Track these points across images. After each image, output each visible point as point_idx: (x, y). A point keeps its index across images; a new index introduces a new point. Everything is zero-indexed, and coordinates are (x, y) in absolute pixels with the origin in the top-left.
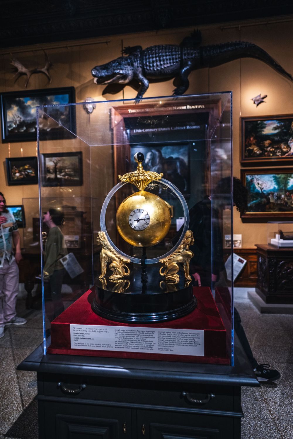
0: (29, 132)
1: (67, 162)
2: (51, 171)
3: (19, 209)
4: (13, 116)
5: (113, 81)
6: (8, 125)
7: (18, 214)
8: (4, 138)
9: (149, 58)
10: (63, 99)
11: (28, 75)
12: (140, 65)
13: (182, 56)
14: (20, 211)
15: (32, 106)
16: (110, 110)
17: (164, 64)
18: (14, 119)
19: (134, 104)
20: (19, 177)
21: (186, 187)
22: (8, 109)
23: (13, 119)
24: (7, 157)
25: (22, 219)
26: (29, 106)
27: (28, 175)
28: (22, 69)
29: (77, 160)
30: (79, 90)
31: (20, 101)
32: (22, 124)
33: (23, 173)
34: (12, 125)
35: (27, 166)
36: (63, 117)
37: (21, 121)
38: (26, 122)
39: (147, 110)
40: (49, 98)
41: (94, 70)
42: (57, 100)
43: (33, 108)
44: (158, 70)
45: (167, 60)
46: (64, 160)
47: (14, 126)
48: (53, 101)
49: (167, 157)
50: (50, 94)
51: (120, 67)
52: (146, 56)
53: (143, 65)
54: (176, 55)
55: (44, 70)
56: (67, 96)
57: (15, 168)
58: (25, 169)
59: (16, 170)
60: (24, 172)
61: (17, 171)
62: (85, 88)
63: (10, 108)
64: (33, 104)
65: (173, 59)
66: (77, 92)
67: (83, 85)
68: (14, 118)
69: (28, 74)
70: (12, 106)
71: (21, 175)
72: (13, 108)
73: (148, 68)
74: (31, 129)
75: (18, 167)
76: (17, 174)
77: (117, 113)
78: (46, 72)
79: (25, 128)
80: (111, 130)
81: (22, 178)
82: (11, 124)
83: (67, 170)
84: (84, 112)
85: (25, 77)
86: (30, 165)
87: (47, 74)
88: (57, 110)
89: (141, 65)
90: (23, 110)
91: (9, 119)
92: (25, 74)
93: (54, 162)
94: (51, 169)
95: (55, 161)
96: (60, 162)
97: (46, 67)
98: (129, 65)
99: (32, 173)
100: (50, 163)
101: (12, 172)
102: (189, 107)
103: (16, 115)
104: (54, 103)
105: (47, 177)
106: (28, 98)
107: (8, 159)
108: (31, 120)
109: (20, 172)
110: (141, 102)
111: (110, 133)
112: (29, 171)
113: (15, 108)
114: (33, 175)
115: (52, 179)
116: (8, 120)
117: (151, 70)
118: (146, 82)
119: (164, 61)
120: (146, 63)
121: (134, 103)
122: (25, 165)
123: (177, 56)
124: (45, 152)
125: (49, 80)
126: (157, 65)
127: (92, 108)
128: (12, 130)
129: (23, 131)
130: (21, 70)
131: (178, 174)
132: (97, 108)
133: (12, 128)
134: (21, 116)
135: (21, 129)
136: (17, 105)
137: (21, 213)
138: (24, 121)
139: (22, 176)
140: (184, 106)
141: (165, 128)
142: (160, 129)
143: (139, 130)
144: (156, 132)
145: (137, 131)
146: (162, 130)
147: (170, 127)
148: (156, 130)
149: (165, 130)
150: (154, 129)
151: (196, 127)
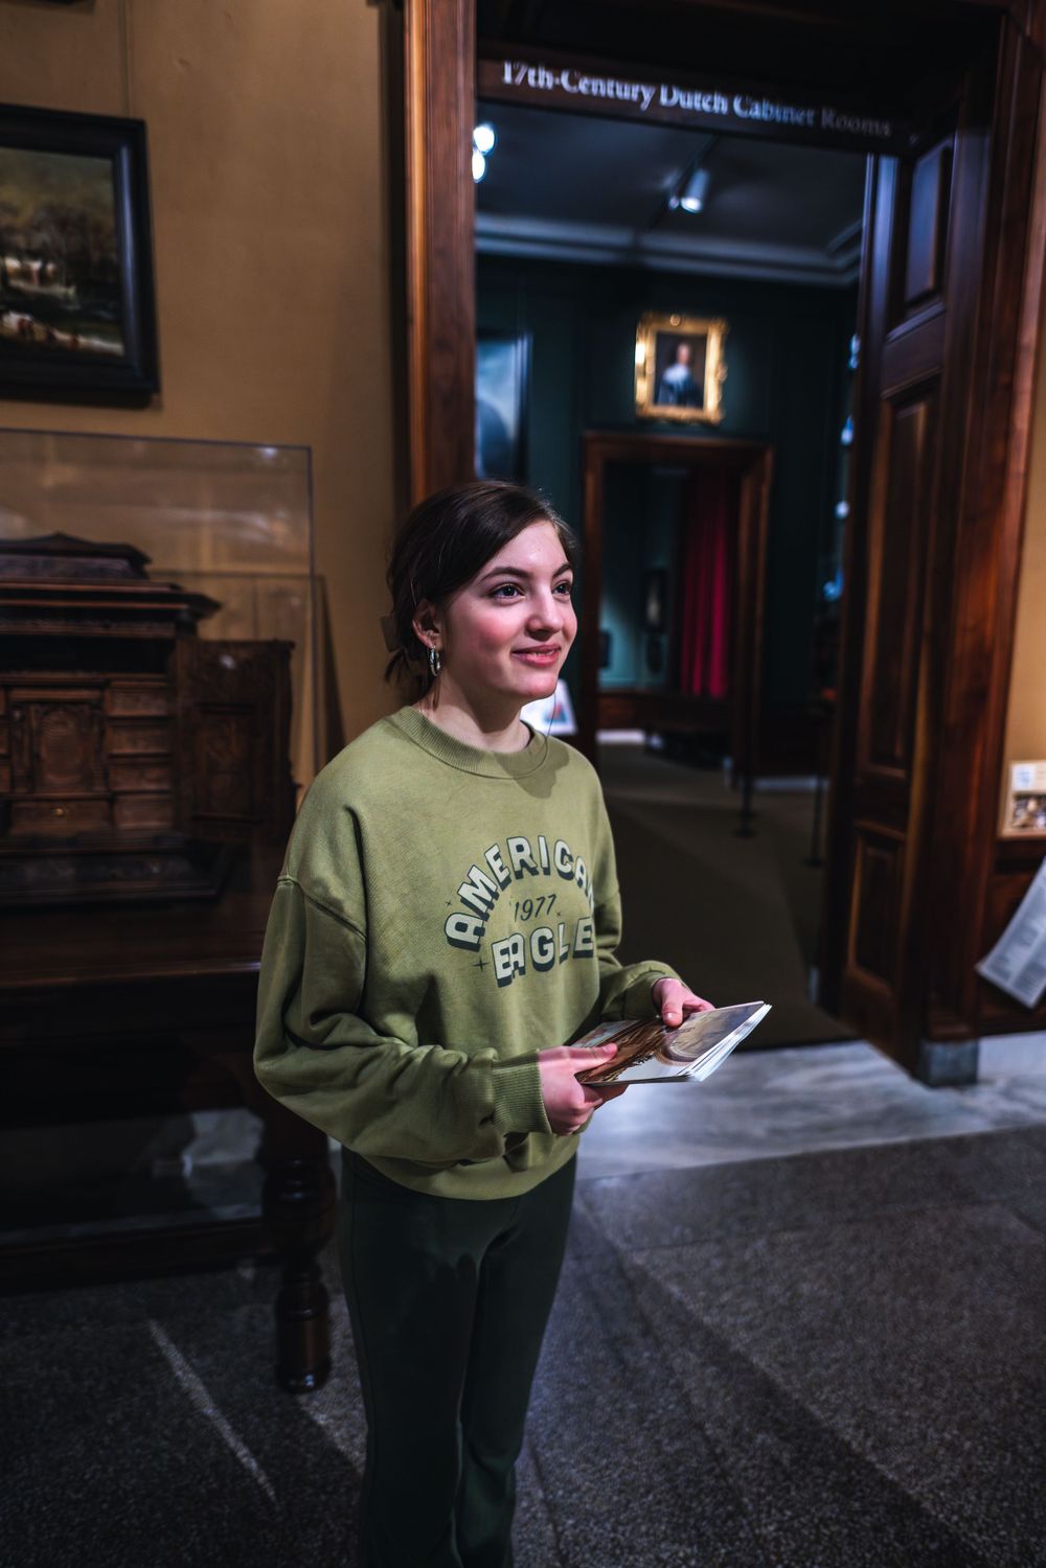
29: (105, 191)
141: (698, 97)
142: (670, 96)
143: (542, 73)
144: (644, 106)
145: (526, 76)
146: (683, 103)
147: (729, 94)
148: (647, 97)
149: (697, 106)
150: (636, 89)
151: (871, 125)
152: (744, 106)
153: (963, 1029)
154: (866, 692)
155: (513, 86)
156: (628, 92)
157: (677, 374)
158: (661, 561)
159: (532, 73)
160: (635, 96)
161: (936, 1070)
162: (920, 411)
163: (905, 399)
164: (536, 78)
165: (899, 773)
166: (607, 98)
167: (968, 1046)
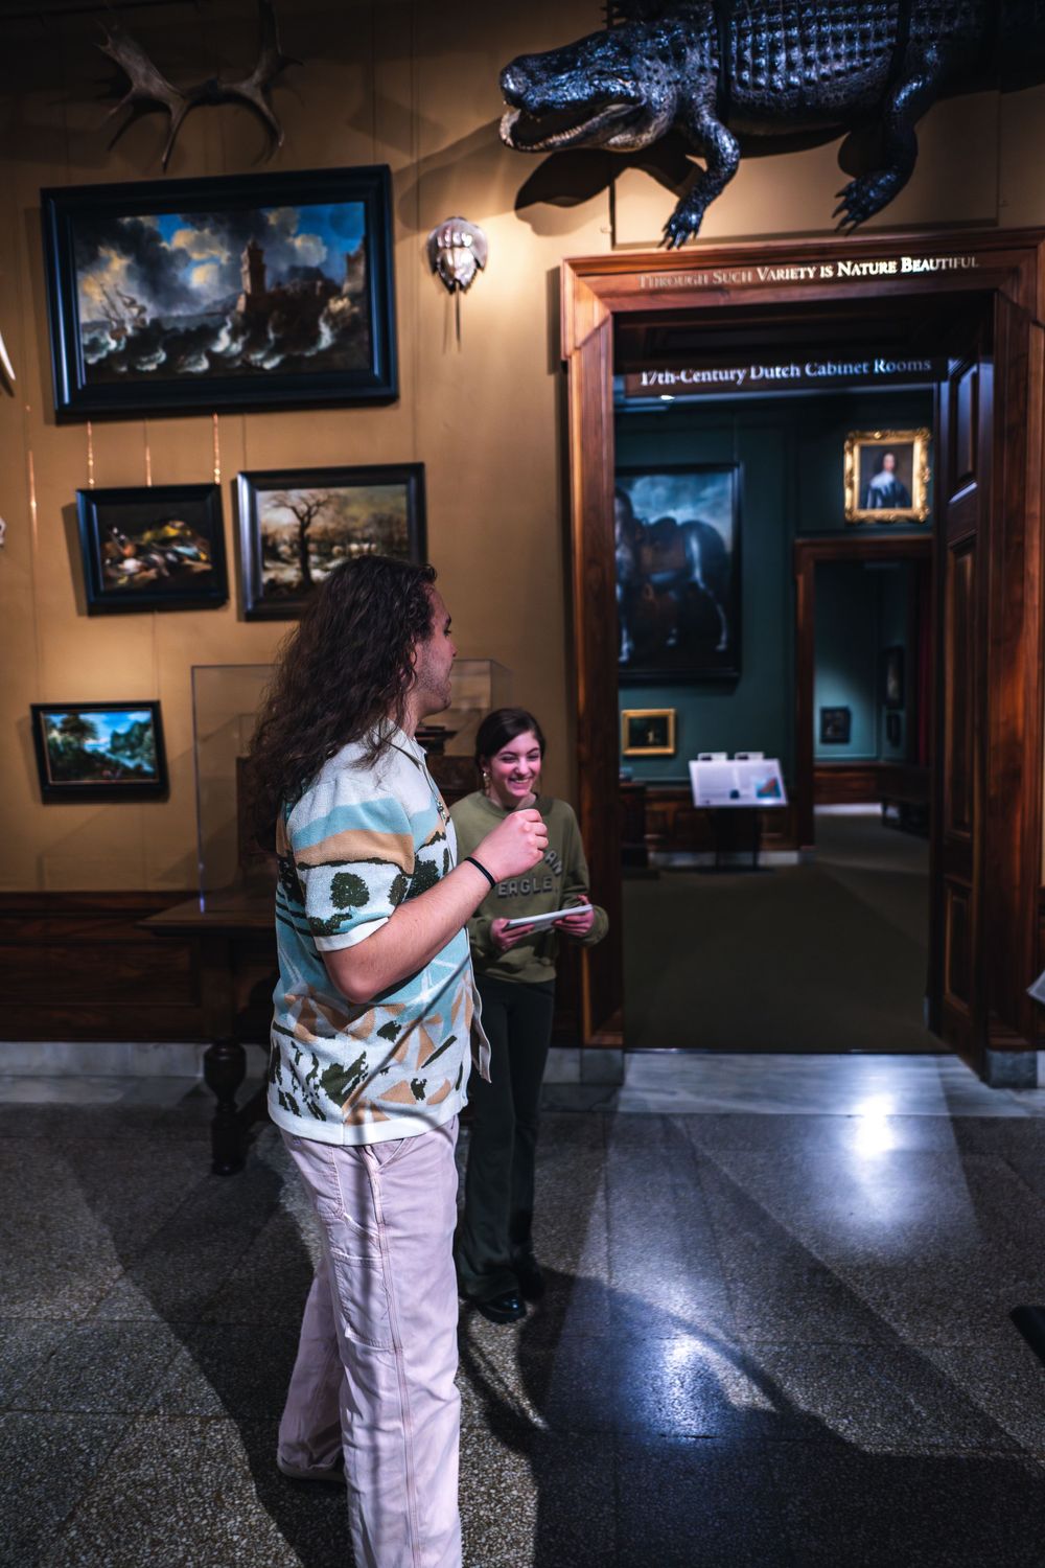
0: (181, 371)
1: (361, 507)
2: (283, 548)
3: (142, 717)
4: (106, 301)
5: (587, 134)
6: (85, 339)
7: (133, 739)
8: (67, 400)
9: (756, 30)
10: (337, 223)
11: (176, 115)
12: (711, 62)
13: (904, 26)
14: (144, 727)
15: (196, 256)
16: (554, 277)
17: (824, 59)
18: (112, 314)
19: (663, 249)
20: (137, 577)
21: (724, 637)
22: (82, 268)
23: (108, 315)
24: (83, 486)
25: (151, 763)
26: (182, 253)
27: (178, 567)
28: (147, 80)
29: (403, 502)
30: (410, 182)
31: (138, 229)
32: (146, 338)
33: (155, 557)
34: (103, 341)
35: (173, 527)
36: (337, 305)
37: (143, 321)
38: (168, 327)
39: (720, 277)
40: (272, 218)
41: (515, 69)
42: (310, 227)
43: (201, 263)
44: (790, 86)
45: (837, 39)
46: (344, 503)
47: (113, 345)
48: (293, 231)
49: (653, 520)
50: (274, 203)
51: (629, 64)
52: (739, 19)
53: (726, 61)
54: (877, 17)
55: (247, 88)
56: (357, 210)
57: (118, 535)
58: (167, 542)
59: (122, 543)
60: (163, 553)
61: (128, 550)
62: (436, 178)
63: (93, 261)
64: (201, 244)
65: (865, 37)
66: (399, 193)
67: (427, 160)
68: (113, 306)
69: (171, 106)
70: (103, 252)
71: (148, 565)
72: (108, 261)
73: (746, 75)
74: (192, 359)
75: (134, 531)
76: (131, 565)
77: (586, 290)
78: (259, 100)
79: (162, 356)
80: (559, 366)
81: (152, 582)
82: (95, 334)
83: (354, 547)
84: (430, 285)
85: (157, 120)
86: (189, 524)
87: (264, 107)
88: (314, 274)
89: (716, 63)
90: (155, 271)
91: (89, 311)
92: (156, 105)
93: (294, 509)
94: (285, 543)
95: (303, 508)
96: (322, 509)
97: (257, 76)
98: (665, 59)
99: (196, 558)
100: (278, 517)
101: (106, 553)
102: (910, 265)
103: (119, 294)
104: (298, 243)
105: (266, 577)
106: (179, 217)
107: (89, 495)
108: (189, 318)
109: (140, 552)
110: (695, 241)
111: (550, 382)
112: (181, 549)
113: (118, 264)
114: (200, 567)
115: (288, 585)
116: (84, 318)
117: (758, 86)
118: (727, 143)
119: (821, 44)
120: (740, 52)
121: (661, 244)
122: (165, 521)
123: (883, 24)
124: (252, 467)
125: (273, 134)
126: (790, 65)
127: (473, 266)
128: (100, 361)
129: (152, 367)
130: (144, 84)
131: (694, 585)
132: (490, 266)
133: (104, 354)
134: (141, 301)
135: (145, 359)
136: (125, 251)
137: (149, 734)
138: (156, 323)
139: (152, 573)
140: (887, 259)
141: (778, 369)
142: (757, 372)
143: (667, 375)
144: (739, 382)
145: (657, 379)
146: (767, 376)
147: (801, 364)
148: (741, 376)
149: (778, 375)
150: (732, 373)
151: (915, 364)
152: (813, 369)
153: (1022, 1041)
154: (947, 773)
155: (649, 386)
156: (727, 376)
157: (884, 480)
158: (898, 640)
159: (660, 376)
160: (732, 377)
161: (995, 1073)
162: (968, 559)
163: (960, 550)
164: (664, 379)
165: (968, 835)
166: (713, 382)
167: (1026, 1055)
